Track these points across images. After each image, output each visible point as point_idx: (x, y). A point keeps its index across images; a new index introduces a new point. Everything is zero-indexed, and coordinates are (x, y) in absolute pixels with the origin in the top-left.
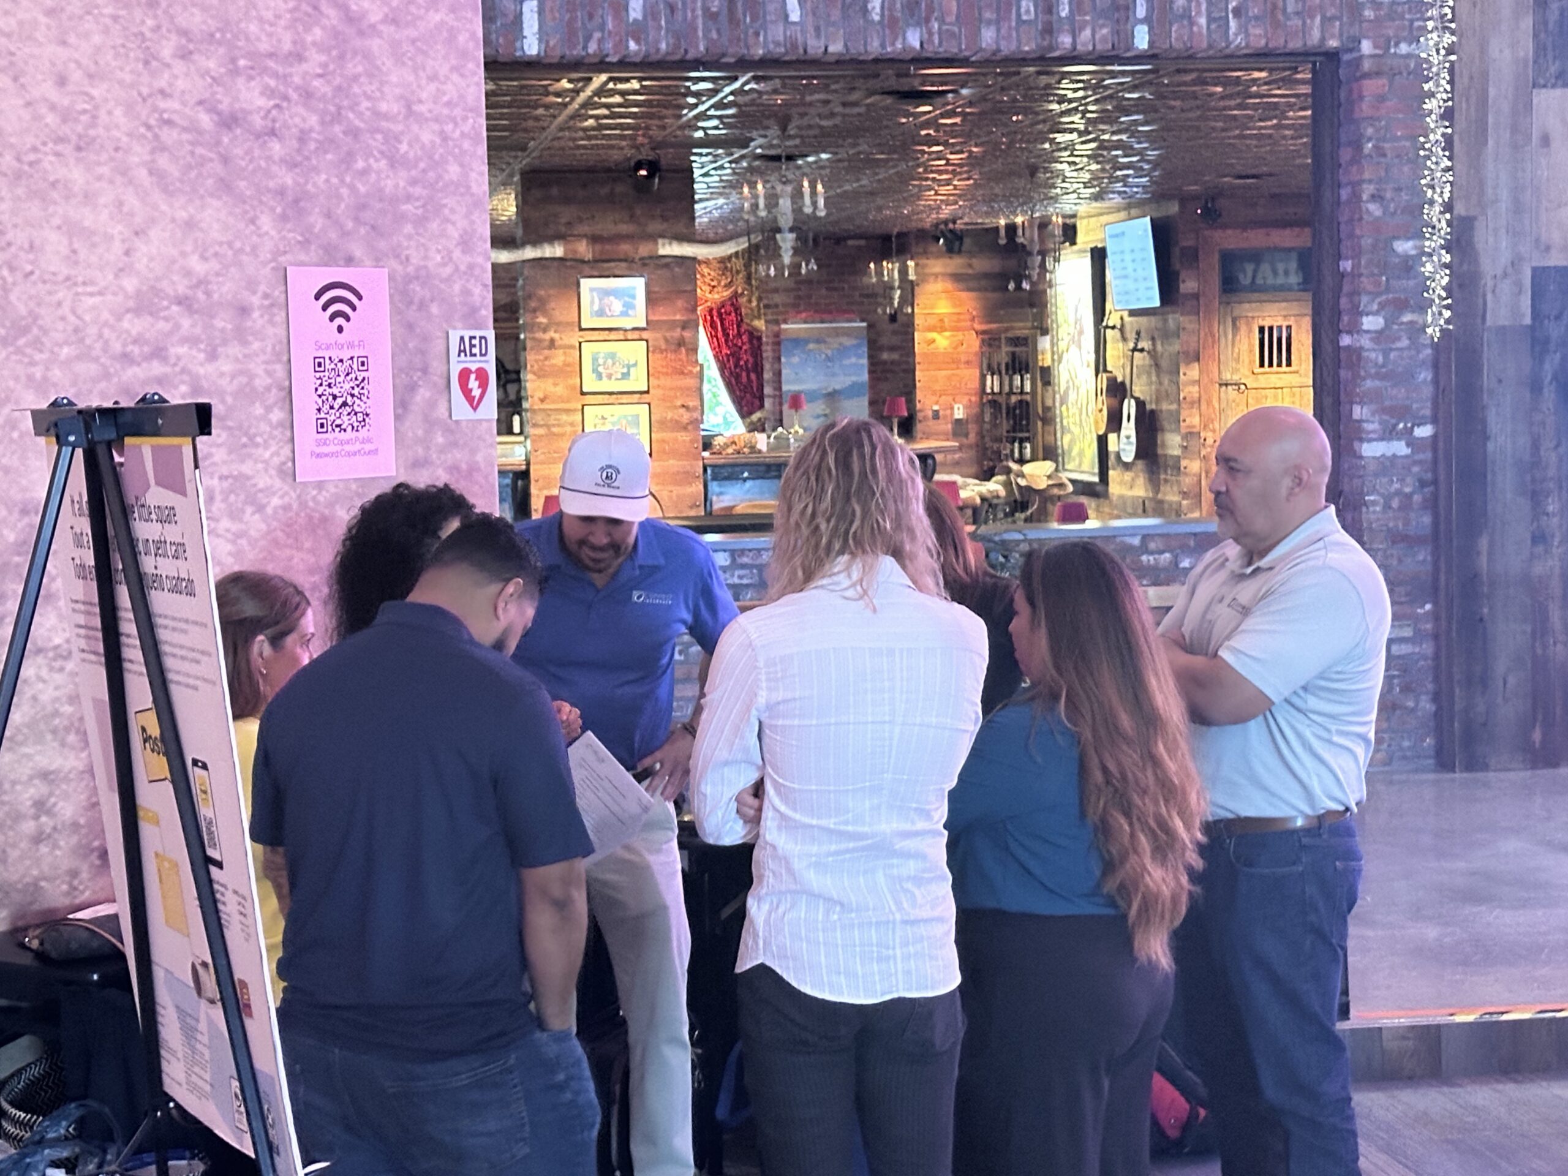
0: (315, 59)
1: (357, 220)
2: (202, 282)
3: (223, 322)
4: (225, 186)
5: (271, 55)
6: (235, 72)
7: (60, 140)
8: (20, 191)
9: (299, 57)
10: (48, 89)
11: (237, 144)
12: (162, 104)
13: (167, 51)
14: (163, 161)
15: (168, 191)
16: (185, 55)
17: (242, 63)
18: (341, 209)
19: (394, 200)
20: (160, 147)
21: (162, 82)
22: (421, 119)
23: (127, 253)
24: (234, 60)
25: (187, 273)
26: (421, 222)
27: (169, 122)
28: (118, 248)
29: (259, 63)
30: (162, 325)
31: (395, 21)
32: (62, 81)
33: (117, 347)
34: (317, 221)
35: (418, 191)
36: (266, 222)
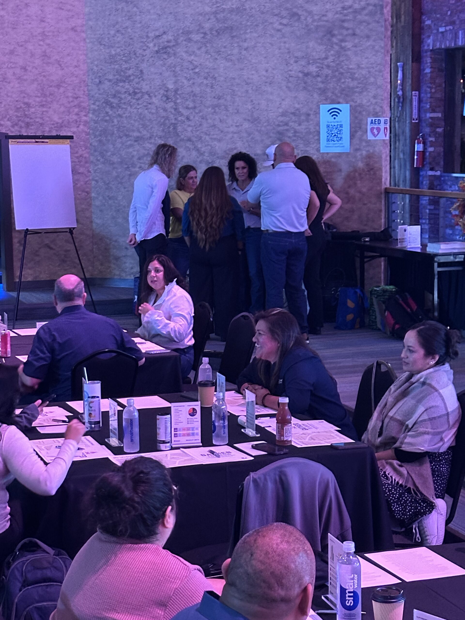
0: (331, 59)
1: (341, 94)
2: (298, 109)
3: (303, 118)
4: (305, 88)
5: (319, 59)
6: (309, 64)
7: (266, 82)
8: (257, 93)
9: (326, 58)
10: (264, 73)
11: (309, 80)
12: (290, 73)
13: (292, 62)
14: (290, 85)
15: (290, 91)
16: (296, 62)
17: (311, 62)
18: (337, 92)
19: (353, 88)
20: (289, 82)
21: (290, 68)
22: (362, 68)
23: (280, 104)
24: (309, 61)
25: (295, 108)
26: (360, 93)
27: (291, 76)
28: (278, 103)
29: (315, 61)
30: (288, 118)
31: (356, 46)
32: (267, 71)
33: (277, 123)
34: (330, 94)
35: (360, 85)
36: (315, 95)
